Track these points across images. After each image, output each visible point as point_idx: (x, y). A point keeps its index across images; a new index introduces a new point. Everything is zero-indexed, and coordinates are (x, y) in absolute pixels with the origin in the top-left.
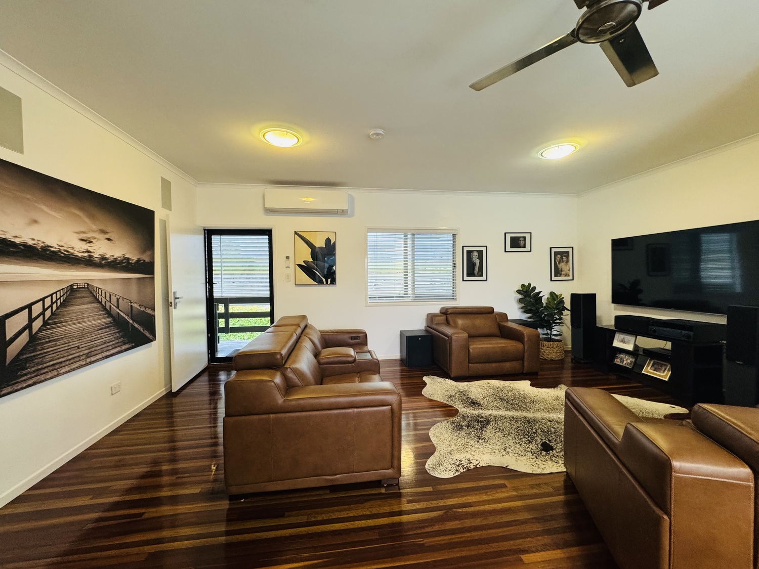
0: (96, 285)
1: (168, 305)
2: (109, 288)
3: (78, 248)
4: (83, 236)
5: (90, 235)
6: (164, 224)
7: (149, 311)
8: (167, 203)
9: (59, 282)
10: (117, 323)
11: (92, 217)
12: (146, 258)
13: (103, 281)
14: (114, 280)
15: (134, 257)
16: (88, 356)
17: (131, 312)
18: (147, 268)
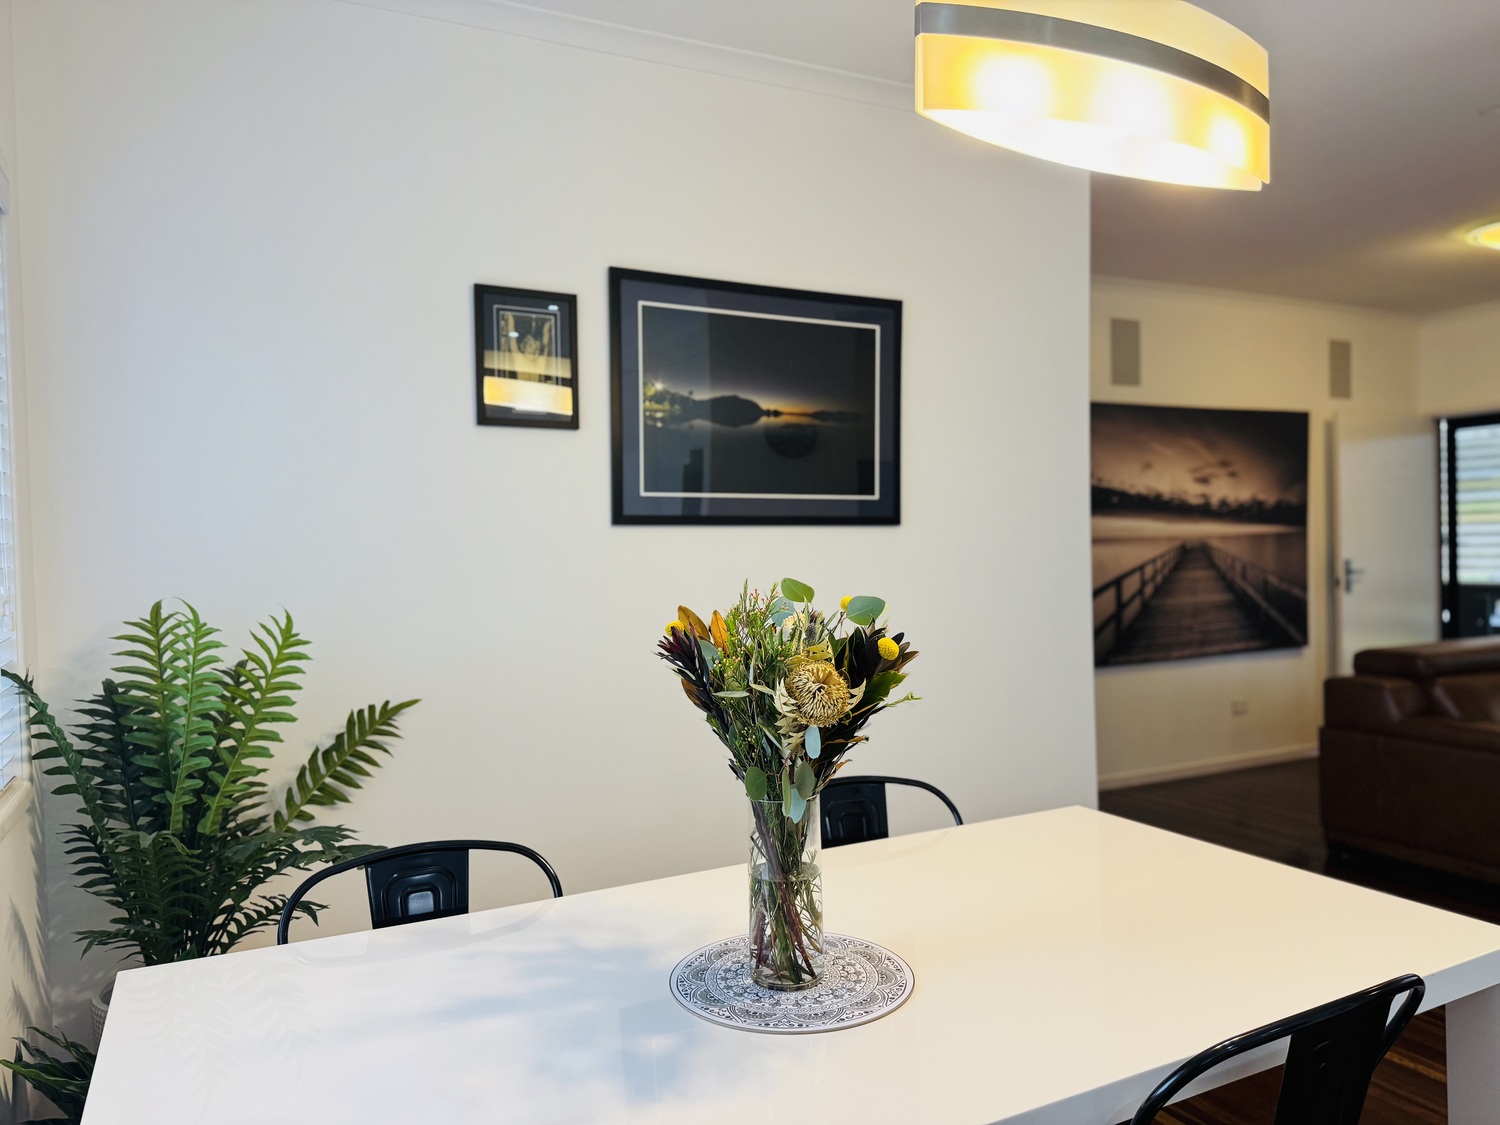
0: (1215, 544)
1: (1333, 583)
2: (1232, 549)
3: (1193, 492)
4: (1200, 475)
5: (1207, 472)
6: (1330, 429)
7: (1296, 591)
8: (1340, 386)
9: (1170, 539)
10: (1241, 602)
11: (1210, 445)
12: (1292, 498)
13: (1224, 538)
14: (1237, 538)
15: (1269, 497)
16: (1202, 643)
17: (1265, 589)
18: (1293, 515)
